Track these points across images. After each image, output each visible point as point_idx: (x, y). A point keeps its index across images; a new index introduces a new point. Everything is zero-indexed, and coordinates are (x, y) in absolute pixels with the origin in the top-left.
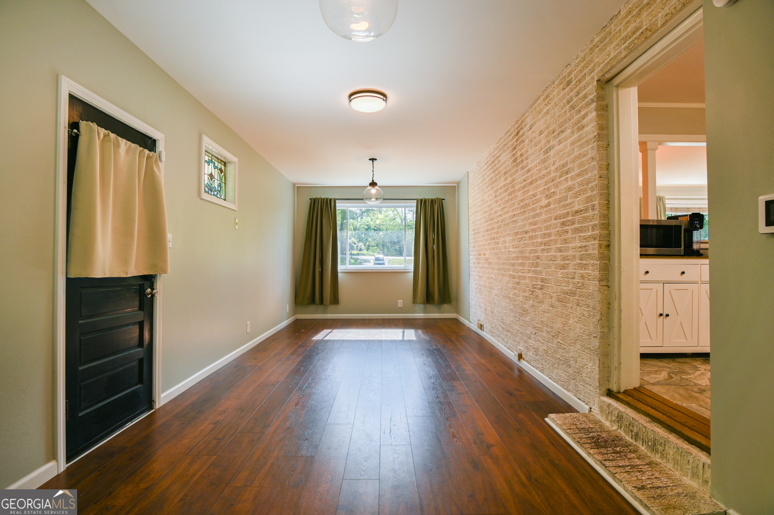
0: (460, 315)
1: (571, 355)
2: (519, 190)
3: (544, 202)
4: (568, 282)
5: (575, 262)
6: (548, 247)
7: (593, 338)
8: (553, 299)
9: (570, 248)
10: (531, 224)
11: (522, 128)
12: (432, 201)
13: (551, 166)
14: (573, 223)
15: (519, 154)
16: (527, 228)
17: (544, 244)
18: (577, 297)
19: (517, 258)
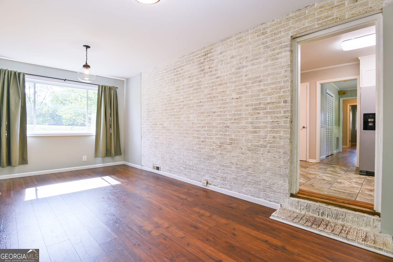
0: (128, 162)
1: (261, 179)
2: (206, 88)
3: (234, 96)
4: (259, 140)
5: (267, 130)
6: (239, 121)
7: (285, 169)
8: (243, 149)
9: (262, 122)
10: (220, 108)
11: (211, 52)
12: (110, 88)
13: (243, 77)
14: (266, 109)
15: (207, 67)
16: (214, 110)
17: (233, 120)
18: (268, 148)
19: (203, 127)
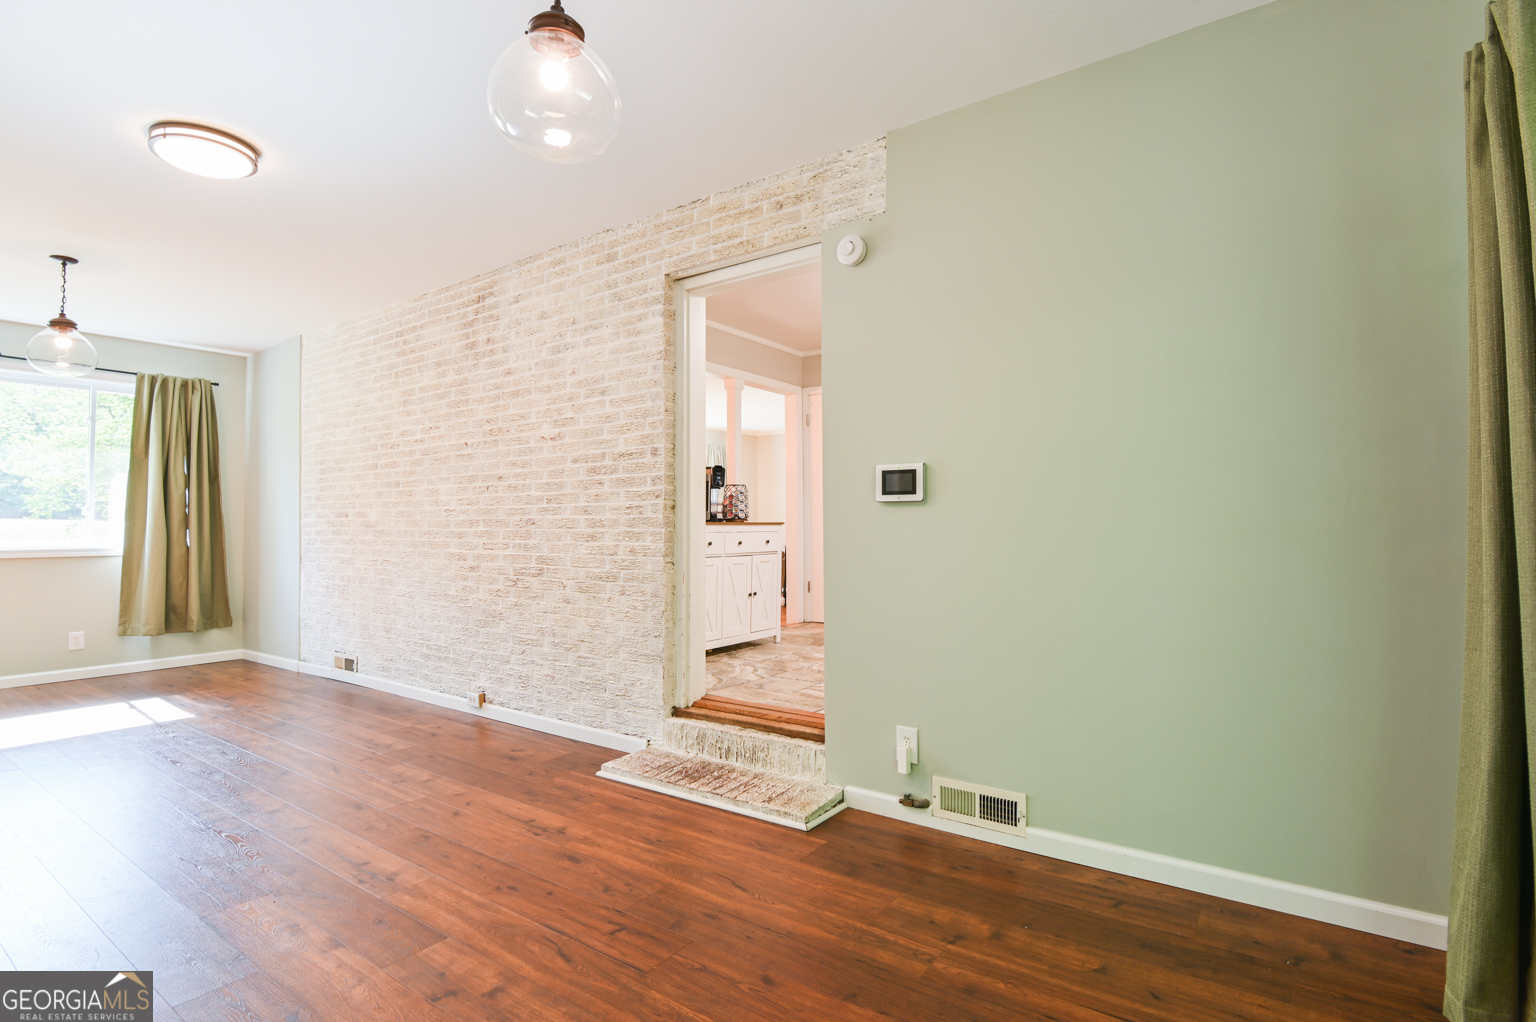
0: (258, 651)
1: (607, 671)
2: (480, 401)
3: (548, 430)
4: (602, 561)
5: (617, 531)
6: (557, 506)
7: (654, 639)
8: (568, 589)
9: (607, 508)
10: (514, 464)
11: (492, 294)
12: (185, 384)
13: (567, 376)
14: (614, 471)
15: (483, 337)
16: (501, 471)
17: (545, 501)
18: (621, 583)
19: (472, 524)
